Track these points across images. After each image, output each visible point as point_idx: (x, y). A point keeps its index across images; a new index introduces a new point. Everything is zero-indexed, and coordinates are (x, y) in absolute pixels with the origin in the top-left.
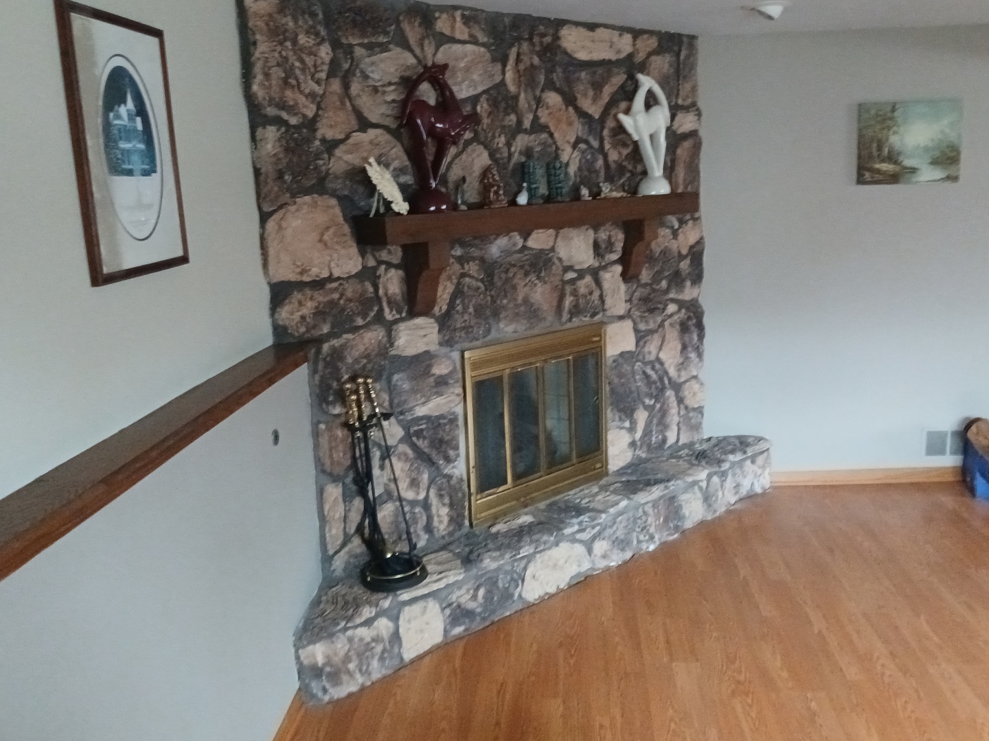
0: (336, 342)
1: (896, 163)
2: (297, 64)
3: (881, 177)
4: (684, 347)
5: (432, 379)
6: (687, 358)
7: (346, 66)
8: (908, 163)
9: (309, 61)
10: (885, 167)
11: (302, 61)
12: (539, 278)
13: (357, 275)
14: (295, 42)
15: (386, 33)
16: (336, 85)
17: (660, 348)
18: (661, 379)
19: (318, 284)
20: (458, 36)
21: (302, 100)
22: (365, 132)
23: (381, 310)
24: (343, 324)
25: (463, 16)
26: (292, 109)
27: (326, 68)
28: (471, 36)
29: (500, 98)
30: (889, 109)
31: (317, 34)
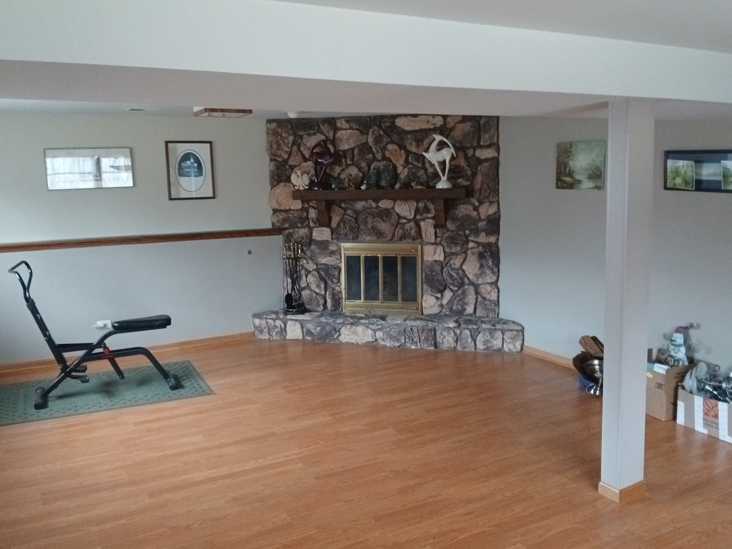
0: (291, 231)
1: (572, 177)
2: (282, 143)
3: (565, 185)
4: (482, 266)
5: (328, 251)
6: (483, 272)
7: (299, 142)
8: (578, 177)
9: (285, 141)
10: (567, 179)
11: (284, 142)
12: (383, 220)
13: (300, 210)
14: (281, 136)
15: (314, 129)
16: (295, 148)
17: (463, 263)
18: (462, 279)
19: (286, 211)
20: (344, 127)
21: (283, 153)
22: (306, 162)
23: (309, 223)
24: (293, 226)
25: (345, 120)
26: (280, 156)
27: (291, 143)
28: (350, 126)
29: (364, 148)
30: (569, 146)
31: (289, 133)
